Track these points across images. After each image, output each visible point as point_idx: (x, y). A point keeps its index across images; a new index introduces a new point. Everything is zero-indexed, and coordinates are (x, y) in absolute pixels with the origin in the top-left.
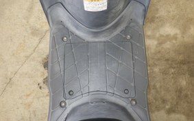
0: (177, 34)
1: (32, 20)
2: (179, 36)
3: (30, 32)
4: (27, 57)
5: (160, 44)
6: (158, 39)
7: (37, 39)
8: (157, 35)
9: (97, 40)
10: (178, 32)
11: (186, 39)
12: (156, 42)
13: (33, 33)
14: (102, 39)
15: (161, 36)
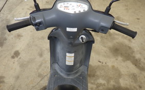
0: (105, 83)
1: (40, 70)
2: (106, 84)
3: (37, 75)
4: (33, 87)
5: (97, 87)
6: (96, 85)
7: (40, 79)
8: (96, 83)
9: (69, 77)
10: (105, 82)
11: (109, 86)
12: (95, 86)
13: (38, 76)
14: (71, 77)
15: (98, 83)
